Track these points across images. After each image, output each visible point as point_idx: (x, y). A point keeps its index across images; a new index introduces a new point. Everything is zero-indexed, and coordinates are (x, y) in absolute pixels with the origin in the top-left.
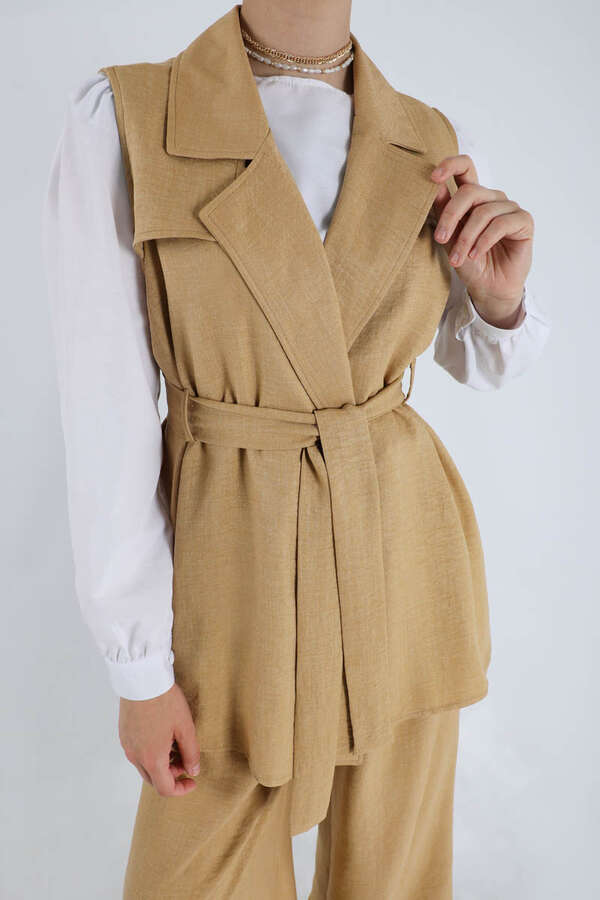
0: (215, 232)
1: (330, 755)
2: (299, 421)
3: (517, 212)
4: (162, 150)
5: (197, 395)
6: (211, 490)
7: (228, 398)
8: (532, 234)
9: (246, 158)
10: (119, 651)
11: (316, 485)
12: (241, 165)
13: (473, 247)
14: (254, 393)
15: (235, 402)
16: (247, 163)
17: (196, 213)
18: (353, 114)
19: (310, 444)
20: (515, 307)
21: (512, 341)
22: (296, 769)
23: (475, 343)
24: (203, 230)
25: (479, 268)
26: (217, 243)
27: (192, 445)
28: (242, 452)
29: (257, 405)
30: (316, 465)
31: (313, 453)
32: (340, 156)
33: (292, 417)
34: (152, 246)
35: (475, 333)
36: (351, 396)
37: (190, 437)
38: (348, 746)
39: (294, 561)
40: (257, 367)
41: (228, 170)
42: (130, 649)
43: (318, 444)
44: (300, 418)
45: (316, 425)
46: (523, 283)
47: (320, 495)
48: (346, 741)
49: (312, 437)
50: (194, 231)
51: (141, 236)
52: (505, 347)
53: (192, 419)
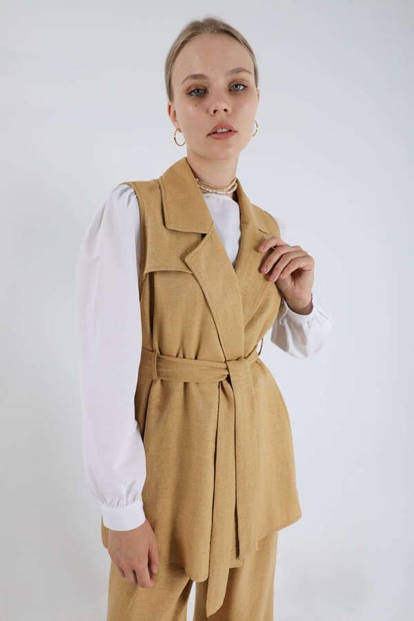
0: (192, 268)
1: (226, 561)
2: (219, 366)
3: (306, 256)
4: (163, 226)
5: (161, 354)
6: (168, 405)
7: (181, 355)
8: (313, 267)
9: (204, 233)
10: (119, 500)
11: (226, 402)
12: (200, 236)
13: (282, 273)
14: (196, 351)
15: (184, 357)
16: (204, 235)
17: (183, 259)
18: (240, 214)
19: (223, 379)
20: (308, 303)
21: (308, 324)
22: (211, 572)
23: (290, 327)
24: (186, 268)
25: (288, 284)
26: (193, 274)
27: (155, 383)
28: (186, 384)
29: (196, 358)
30: (226, 390)
31: (226, 384)
32: (238, 234)
33: (214, 364)
34: (152, 275)
35: (290, 321)
36: (242, 354)
37: (155, 377)
38: (235, 555)
39: (214, 444)
40: (201, 337)
41: (194, 239)
42: (127, 497)
43: (228, 379)
44: (219, 365)
45: (227, 369)
46: (310, 291)
47: (229, 406)
48: (235, 552)
49: (225, 375)
50: (182, 268)
51: (147, 270)
52: (305, 327)
53: (158, 367)
